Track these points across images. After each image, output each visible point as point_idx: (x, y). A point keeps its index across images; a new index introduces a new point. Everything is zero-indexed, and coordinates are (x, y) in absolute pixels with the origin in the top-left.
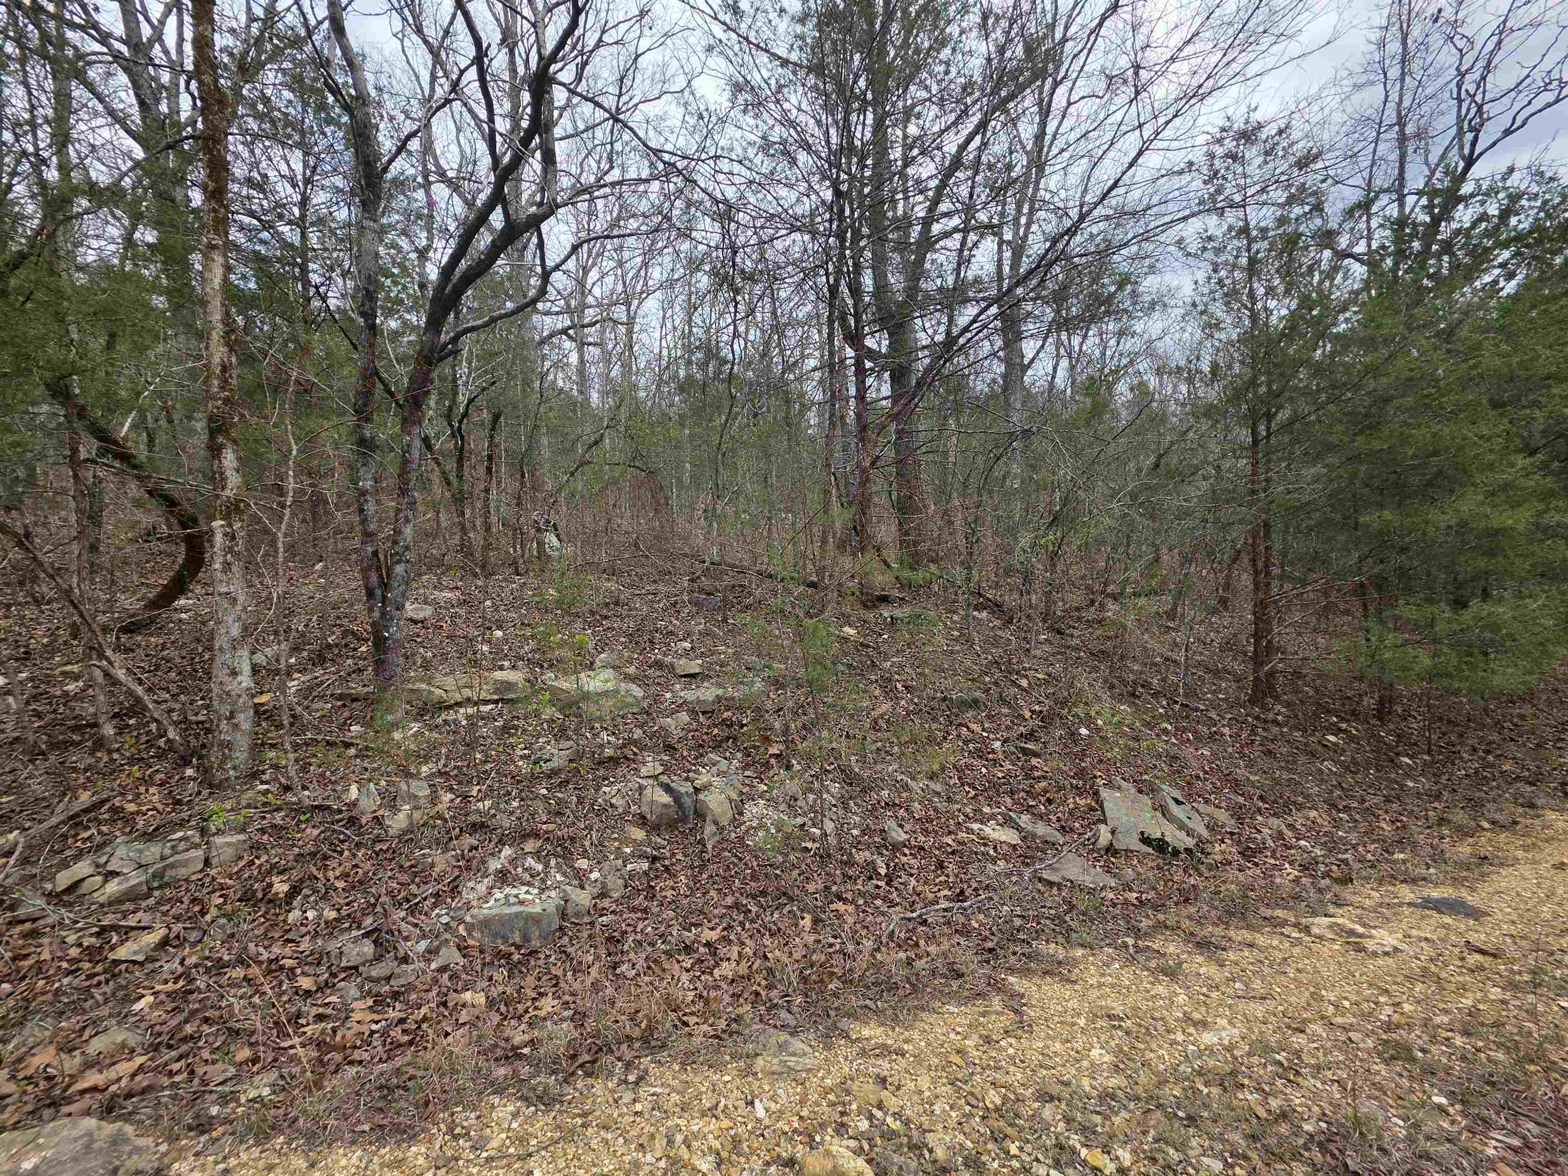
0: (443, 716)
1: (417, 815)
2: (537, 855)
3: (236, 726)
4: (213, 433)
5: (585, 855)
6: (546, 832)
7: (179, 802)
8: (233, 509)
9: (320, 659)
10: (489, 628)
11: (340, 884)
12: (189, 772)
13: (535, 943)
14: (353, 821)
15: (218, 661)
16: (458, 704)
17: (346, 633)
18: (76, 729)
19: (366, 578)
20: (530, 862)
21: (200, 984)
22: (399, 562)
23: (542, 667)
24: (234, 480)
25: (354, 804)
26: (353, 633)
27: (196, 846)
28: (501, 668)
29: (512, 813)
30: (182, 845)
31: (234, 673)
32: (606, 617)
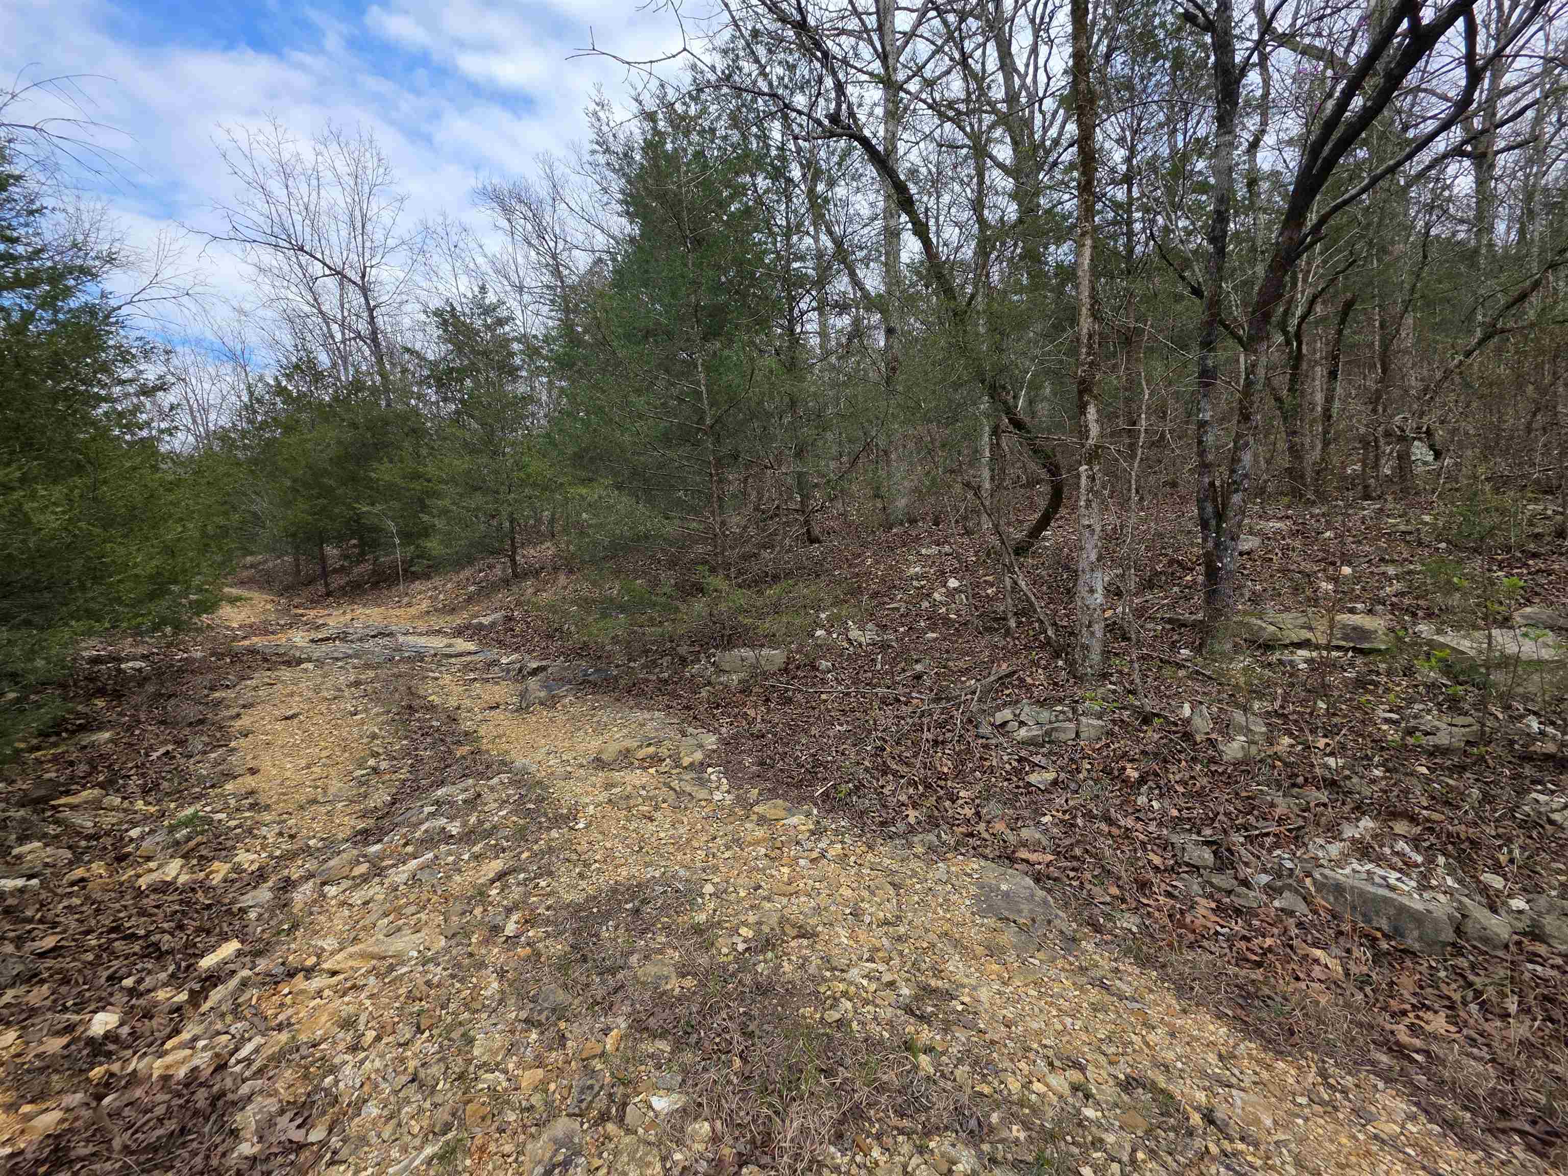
0: (1277, 655)
1: (1254, 750)
2: (1415, 843)
3: (1093, 633)
4: (1081, 393)
5: (1497, 868)
6: (1428, 820)
7: (1056, 684)
8: (1093, 456)
9: (1149, 584)
10: (1333, 564)
11: (1181, 789)
12: (1060, 663)
13: (1412, 941)
14: (1187, 736)
15: (1081, 582)
16: (1300, 645)
17: (1171, 562)
18: (996, 620)
19: (1201, 509)
20: (1401, 845)
21: (1079, 821)
22: (1236, 491)
23: (1414, 615)
24: (1094, 430)
25: (1188, 721)
26: (1178, 562)
27: (1070, 720)
28: (1352, 611)
29: (1373, 781)
30: (1061, 717)
31: (1092, 591)
32: (1535, 555)
